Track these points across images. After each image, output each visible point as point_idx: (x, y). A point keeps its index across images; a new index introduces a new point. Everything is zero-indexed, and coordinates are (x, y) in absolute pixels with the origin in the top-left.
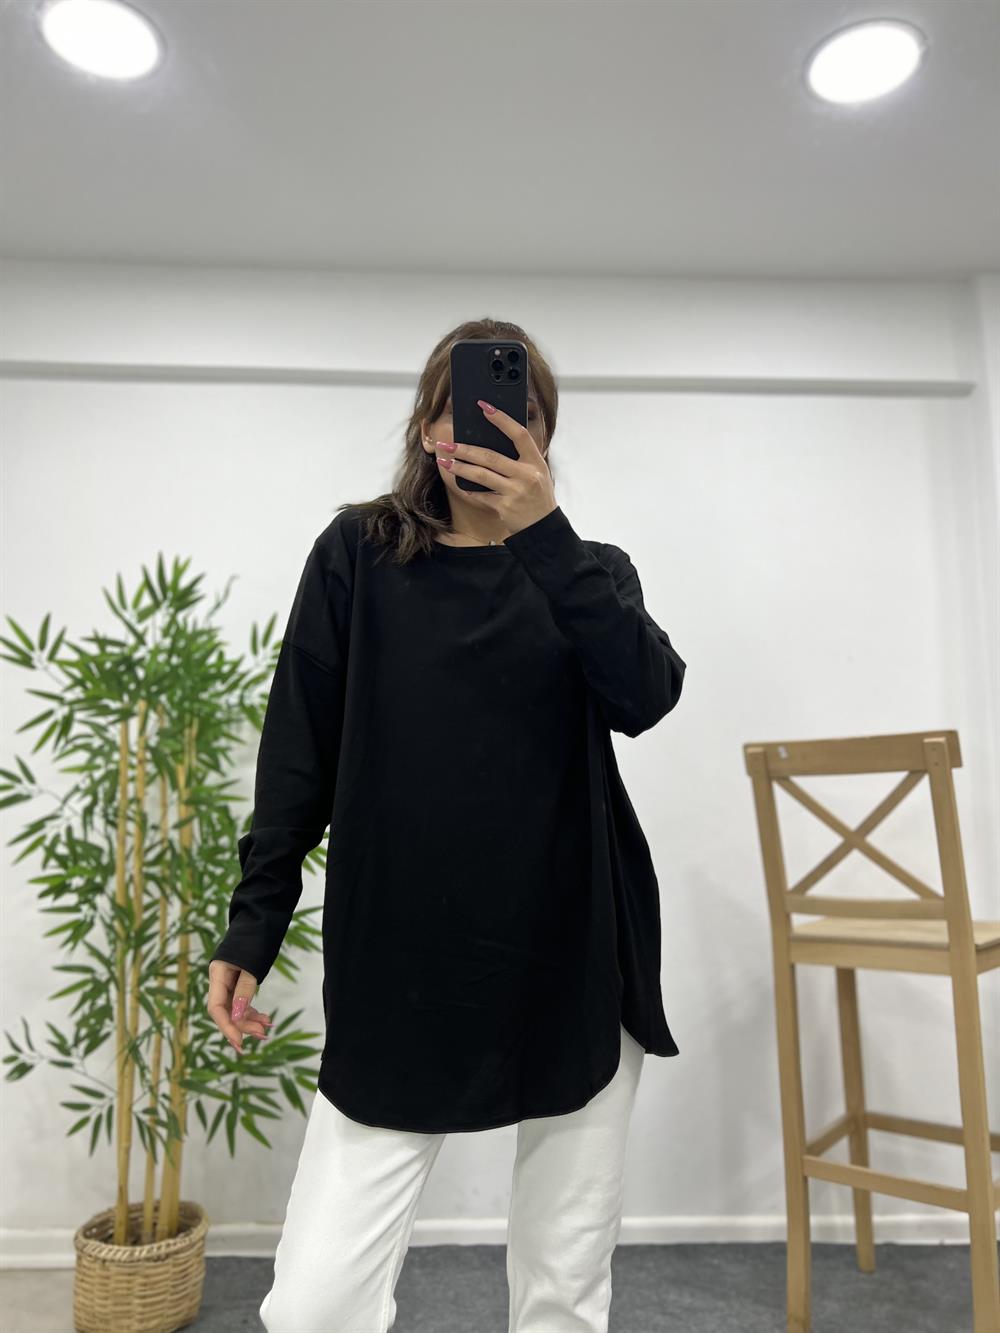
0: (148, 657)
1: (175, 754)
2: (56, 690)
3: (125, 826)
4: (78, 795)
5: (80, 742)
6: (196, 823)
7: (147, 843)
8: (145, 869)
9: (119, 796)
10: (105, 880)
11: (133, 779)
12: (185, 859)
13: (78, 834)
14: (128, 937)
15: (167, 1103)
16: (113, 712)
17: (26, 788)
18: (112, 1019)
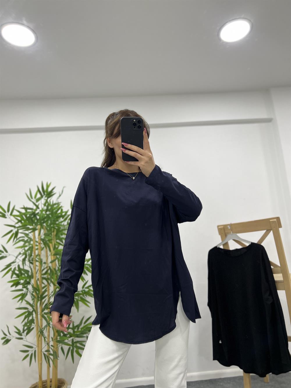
0: (40, 212)
1: (49, 240)
2: (13, 224)
3: (35, 263)
4: (21, 255)
5: (21, 239)
6: (57, 260)
7: (43, 268)
8: (42, 276)
9: (33, 254)
10: (30, 280)
11: (37, 249)
12: (54, 272)
13: (21, 267)
14: (38, 297)
15: (52, 348)
16: (31, 229)
17: (5, 254)
18: (34, 323)
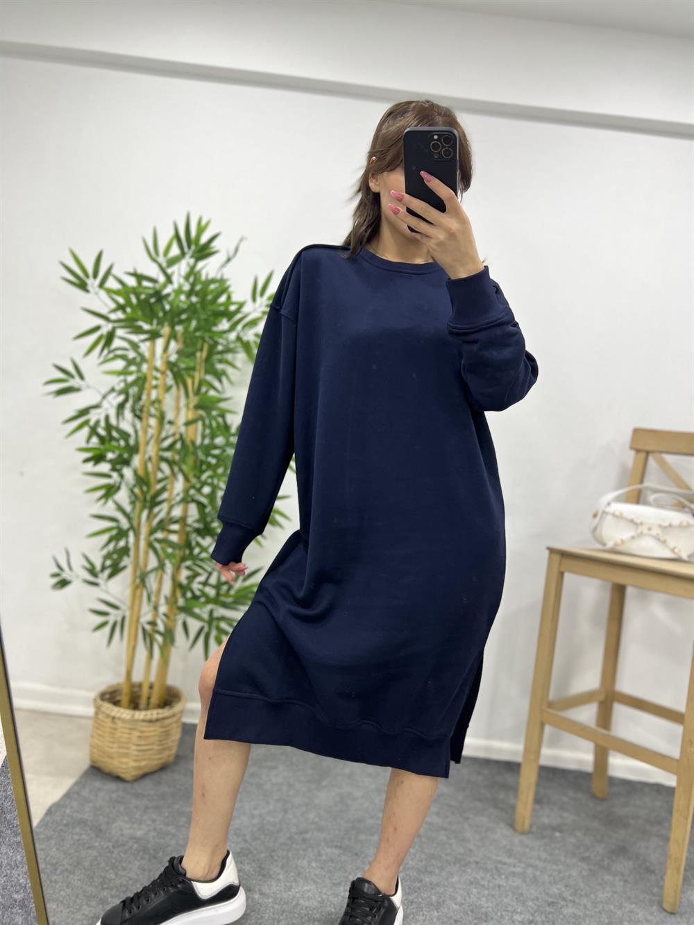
0: (173, 294)
1: (188, 369)
2: (104, 311)
3: (147, 420)
4: (114, 395)
5: (119, 352)
6: (200, 424)
7: (164, 434)
8: (162, 454)
9: (144, 397)
10: (131, 456)
11: (156, 387)
12: (191, 449)
13: (113, 421)
14: (145, 500)
15: (164, 619)
16: (146, 332)
17: (77, 383)
18: (128, 556)
